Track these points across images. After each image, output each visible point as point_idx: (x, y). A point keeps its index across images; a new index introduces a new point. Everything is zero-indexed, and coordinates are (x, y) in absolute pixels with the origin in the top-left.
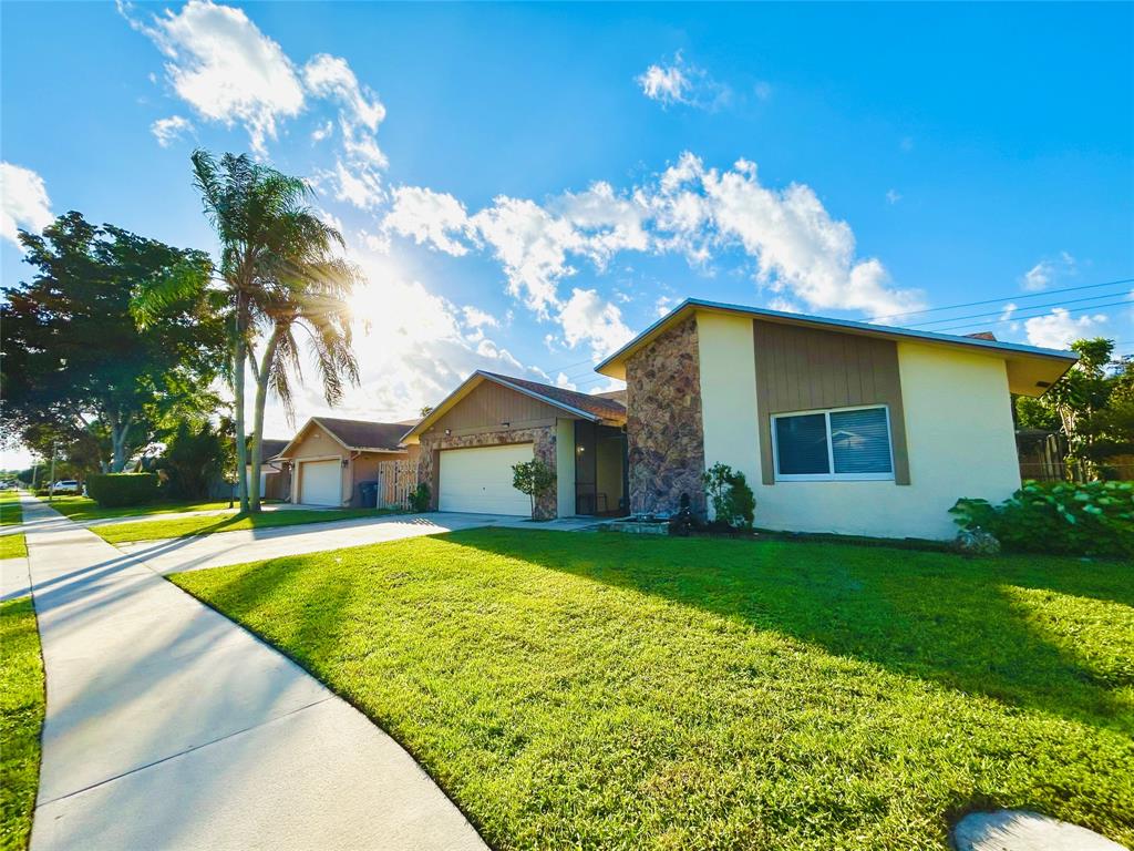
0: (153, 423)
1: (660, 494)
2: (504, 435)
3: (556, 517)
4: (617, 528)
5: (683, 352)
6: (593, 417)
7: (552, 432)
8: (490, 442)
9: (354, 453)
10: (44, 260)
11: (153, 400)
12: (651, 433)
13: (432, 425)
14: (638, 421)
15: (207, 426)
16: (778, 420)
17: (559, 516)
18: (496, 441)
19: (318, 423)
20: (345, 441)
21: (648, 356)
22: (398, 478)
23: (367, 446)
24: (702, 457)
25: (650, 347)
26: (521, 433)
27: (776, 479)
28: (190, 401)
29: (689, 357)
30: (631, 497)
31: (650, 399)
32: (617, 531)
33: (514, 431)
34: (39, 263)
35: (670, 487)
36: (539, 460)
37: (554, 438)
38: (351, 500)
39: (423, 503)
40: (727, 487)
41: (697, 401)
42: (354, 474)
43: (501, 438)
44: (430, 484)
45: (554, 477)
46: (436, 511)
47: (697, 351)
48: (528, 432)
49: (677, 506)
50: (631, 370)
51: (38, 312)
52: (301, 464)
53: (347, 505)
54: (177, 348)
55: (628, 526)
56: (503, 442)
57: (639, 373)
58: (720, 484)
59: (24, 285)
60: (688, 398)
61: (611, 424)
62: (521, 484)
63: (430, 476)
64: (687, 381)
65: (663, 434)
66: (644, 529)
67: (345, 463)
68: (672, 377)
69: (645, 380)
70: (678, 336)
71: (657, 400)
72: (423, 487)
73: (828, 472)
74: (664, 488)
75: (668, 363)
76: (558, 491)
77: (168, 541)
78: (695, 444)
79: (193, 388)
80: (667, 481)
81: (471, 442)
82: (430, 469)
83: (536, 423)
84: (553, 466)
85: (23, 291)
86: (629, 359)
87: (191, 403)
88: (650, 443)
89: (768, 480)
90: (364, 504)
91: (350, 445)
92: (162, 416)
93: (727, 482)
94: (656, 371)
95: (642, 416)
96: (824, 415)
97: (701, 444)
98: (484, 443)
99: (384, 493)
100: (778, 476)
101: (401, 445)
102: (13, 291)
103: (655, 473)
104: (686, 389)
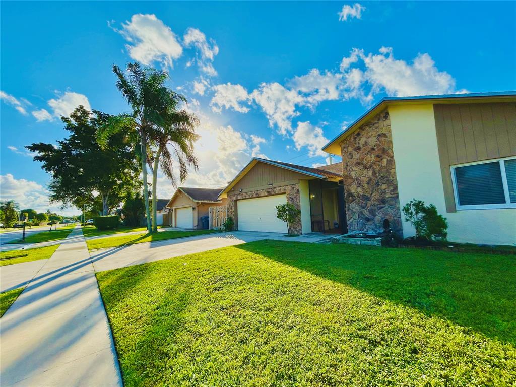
0: (117, 194)
1: (368, 220)
2: (270, 190)
3: (302, 234)
4: (344, 241)
5: (380, 132)
6: (322, 177)
7: (297, 187)
8: (263, 195)
9: (198, 203)
10: (72, 128)
11: (116, 184)
12: (360, 184)
13: (233, 188)
14: (351, 178)
15: (138, 194)
16: (456, 169)
17: (303, 233)
18: (266, 194)
19: (181, 190)
20: (193, 198)
21: (355, 138)
22: (218, 214)
23: (203, 200)
24: (397, 197)
25: (356, 133)
26: (279, 188)
27: (457, 209)
28: (130, 184)
29: (385, 135)
30: (348, 222)
31: (358, 164)
32: (345, 243)
33: (275, 188)
34: (70, 130)
35: (375, 215)
36: (290, 202)
37: (298, 190)
38: (197, 226)
39: (231, 227)
40: (421, 214)
41: (391, 162)
42: (198, 213)
43: (268, 192)
44: (233, 217)
45: (300, 212)
46: (237, 230)
47: (390, 131)
48: (283, 188)
49: (380, 227)
50: (344, 147)
51: (72, 150)
52: (176, 209)
53: (196, 228)
54: (124, 161)
55: (351, 241)
56: (269, 194)
57: (350, 149)
58: (417, 213)
59: (65, 139)
60: (385, 161)
61: (333, 180)
62: (281, 217)
63: (233, 213)
64: (384, 151)
65: (368, 184)
66: (363, 242)
67: (194, 208)
68: (373, 149)
69: (354, 153)
70: (376, 123)
71: (363, 164)
72: (230, 219)
73: (505, 202)
74: (371, 217)
75: (369, 140)
76: (302, 220)
77: (113, 248)
78: (391, 188)
79: (132, 179)
80: (372, 212)
81: (253, 195)
82: (233, 210)
83: (287, 183)
84: (298, 206)
85: (65, 142)
86: (343, 141)
87: (131, 185)
88: (359, 190)
89: (451, 209)
90: (203, 228)
91: (195, 199)
92: (120, 191)
93: (421, 211)
94: (361, 146)
95: (353, 174)
96: (498, 163)
97: (396, 188)
98: (259, 195)
99: (212, 223)
100: (458, 207)
101: (219, 199)
102: (62, 142)
103: (363, 207)
104: (383, 156)
